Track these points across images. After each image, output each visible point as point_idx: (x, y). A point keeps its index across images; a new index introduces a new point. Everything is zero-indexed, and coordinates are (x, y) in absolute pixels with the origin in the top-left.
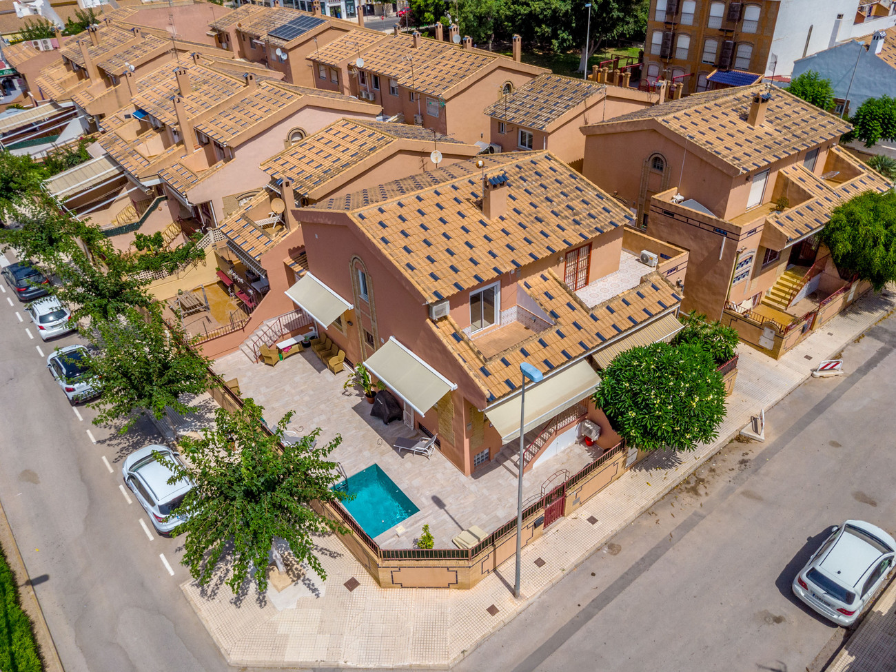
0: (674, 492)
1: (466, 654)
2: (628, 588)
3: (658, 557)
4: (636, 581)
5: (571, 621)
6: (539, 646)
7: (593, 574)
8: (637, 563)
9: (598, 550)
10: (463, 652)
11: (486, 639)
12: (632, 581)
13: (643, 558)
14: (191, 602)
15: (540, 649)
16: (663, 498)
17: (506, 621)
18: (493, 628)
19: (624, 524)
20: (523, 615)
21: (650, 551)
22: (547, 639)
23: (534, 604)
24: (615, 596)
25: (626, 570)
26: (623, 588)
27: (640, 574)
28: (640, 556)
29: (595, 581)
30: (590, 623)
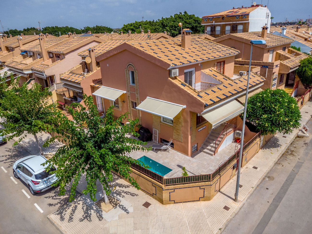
0: (284, 156)
1: (222, 230)
2: (287, 192)
3: (293, 179)
4: (289, 189)
5: (268, 209)
6: (258, 222)
7: (267, 189)
8: (285, 182)
9: (264, 179)
10: (220, 229)
11: (229, 221)
13: (286, 180)
14: (55, 224)
15: (259, 224)
16: (281, 158)
17: (236, 212)
18: (231, 216)
19: (270, 168)
20: (242, 210)
21: (288, 177)
22: (261, 219)
23: (245, 204)
24: (284, 196)
25: (282, 185)
26: (285, 192)
27: (289, 187)
28: (285, 180)
29: (270, 191)
30: (278, 209)
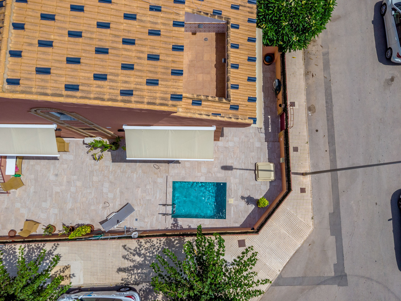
1: (314, 218)
2: (335, 123)
3: (331, 94)
4: (334, 116)
5: (330, 160)
7: (317, 131)
8: (326, 107)
10: (312, 219)
12: (332, 117)
13: (326, 102)
18: (311, 197)
19: (305, 93)
21: (326, 95)
24: (334, 132)
25: (326, 115)
26: (333, 125)
27: (332, 111)
28: (324, 102)
29: (321, 133)
30: (338, 154)
